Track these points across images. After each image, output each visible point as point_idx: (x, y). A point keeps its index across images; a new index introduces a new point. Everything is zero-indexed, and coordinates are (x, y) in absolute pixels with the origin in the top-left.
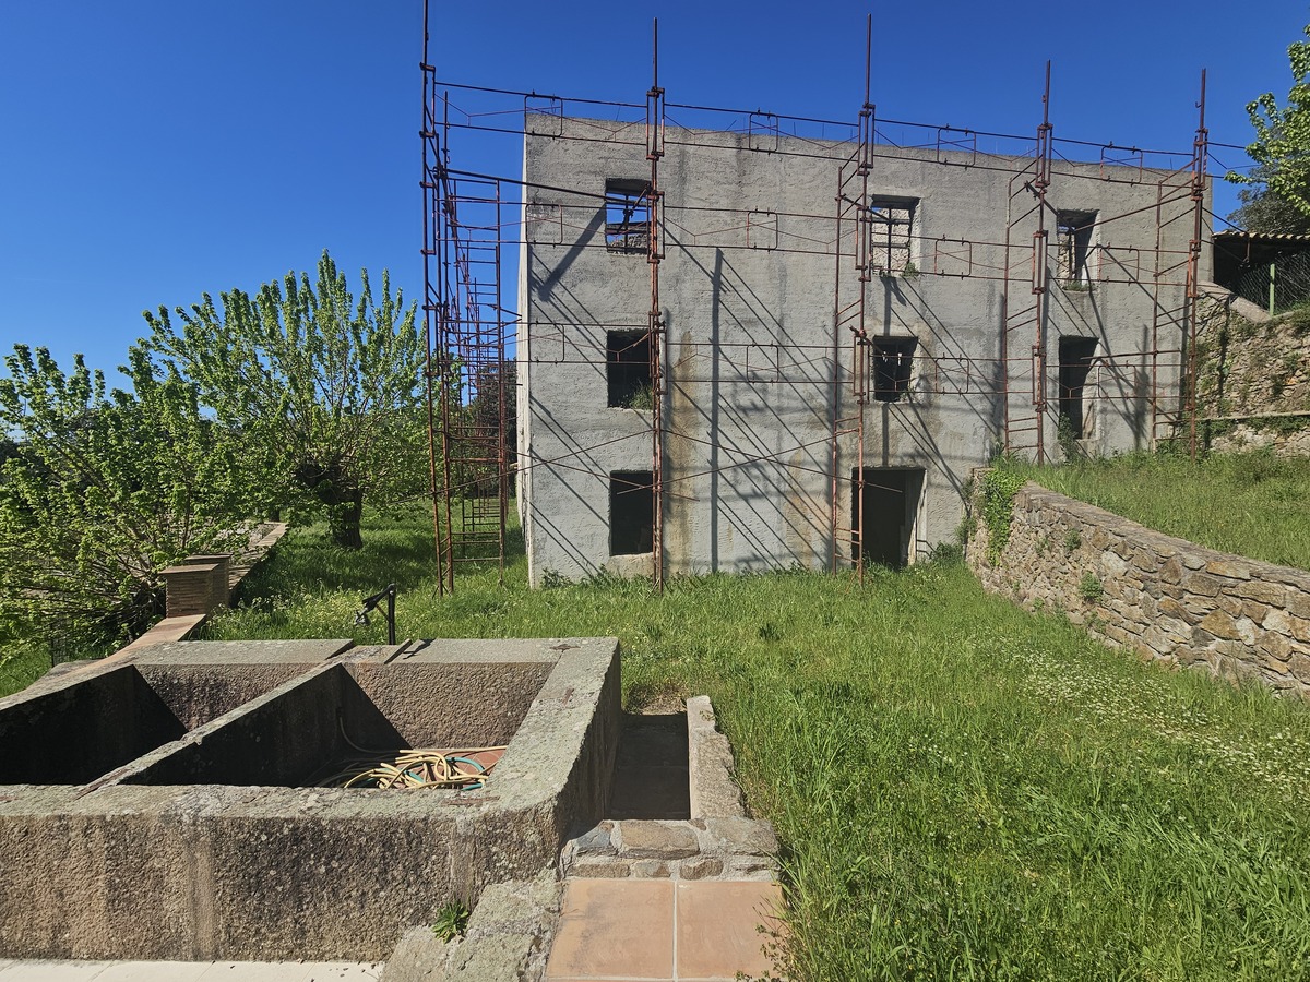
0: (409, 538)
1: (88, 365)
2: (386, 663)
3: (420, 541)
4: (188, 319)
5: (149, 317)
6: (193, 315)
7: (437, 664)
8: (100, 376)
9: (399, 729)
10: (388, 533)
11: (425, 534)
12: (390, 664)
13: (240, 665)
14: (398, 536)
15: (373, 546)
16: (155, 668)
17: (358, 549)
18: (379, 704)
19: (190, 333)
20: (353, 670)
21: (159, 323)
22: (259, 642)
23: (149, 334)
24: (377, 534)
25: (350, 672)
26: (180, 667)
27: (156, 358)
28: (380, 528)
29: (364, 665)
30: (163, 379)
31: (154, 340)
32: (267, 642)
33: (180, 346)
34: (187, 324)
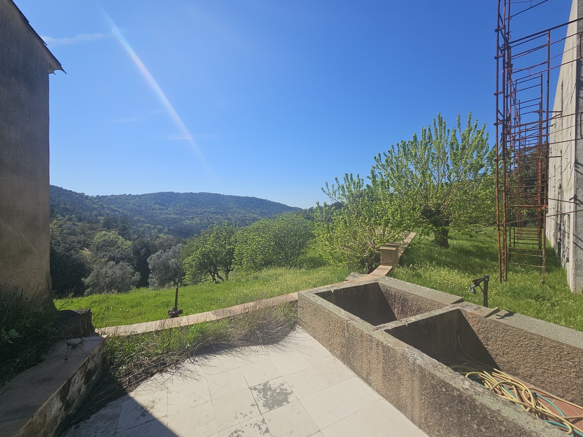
0: (471, 246)
1: (360, 178)
2: (486, 317)
3: (479, 249)
4: (386, 156)
5: (375, 158)
6: (388, 154)
7: (522, 330)
8: (363, 180)
9: (493, 356)
10: (460, 242)
11: (481, 245)
12: (488, 318)
13: (413, 294)
14: (466, 244)
15: (454, 248)
16: (384, 286)
17: (448, 248)
18: (480, 337)
19: (387, 161)
20: (466, 314)
21: (378, 160)
22: (419, 286)
23: (375, 163)
24: (455, 242)
25: (464, 315)
26: (392, 288)
27: (377, 172)
28: (455, 239)
29: (472, 314)
30: (378, 179)
31: (377, 165)
32: (423, 287)
33: (383, 166)
34: (386, 158)
